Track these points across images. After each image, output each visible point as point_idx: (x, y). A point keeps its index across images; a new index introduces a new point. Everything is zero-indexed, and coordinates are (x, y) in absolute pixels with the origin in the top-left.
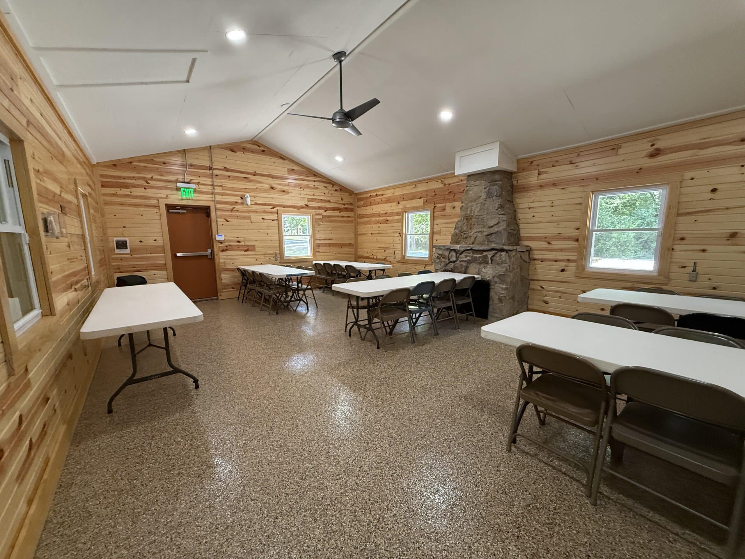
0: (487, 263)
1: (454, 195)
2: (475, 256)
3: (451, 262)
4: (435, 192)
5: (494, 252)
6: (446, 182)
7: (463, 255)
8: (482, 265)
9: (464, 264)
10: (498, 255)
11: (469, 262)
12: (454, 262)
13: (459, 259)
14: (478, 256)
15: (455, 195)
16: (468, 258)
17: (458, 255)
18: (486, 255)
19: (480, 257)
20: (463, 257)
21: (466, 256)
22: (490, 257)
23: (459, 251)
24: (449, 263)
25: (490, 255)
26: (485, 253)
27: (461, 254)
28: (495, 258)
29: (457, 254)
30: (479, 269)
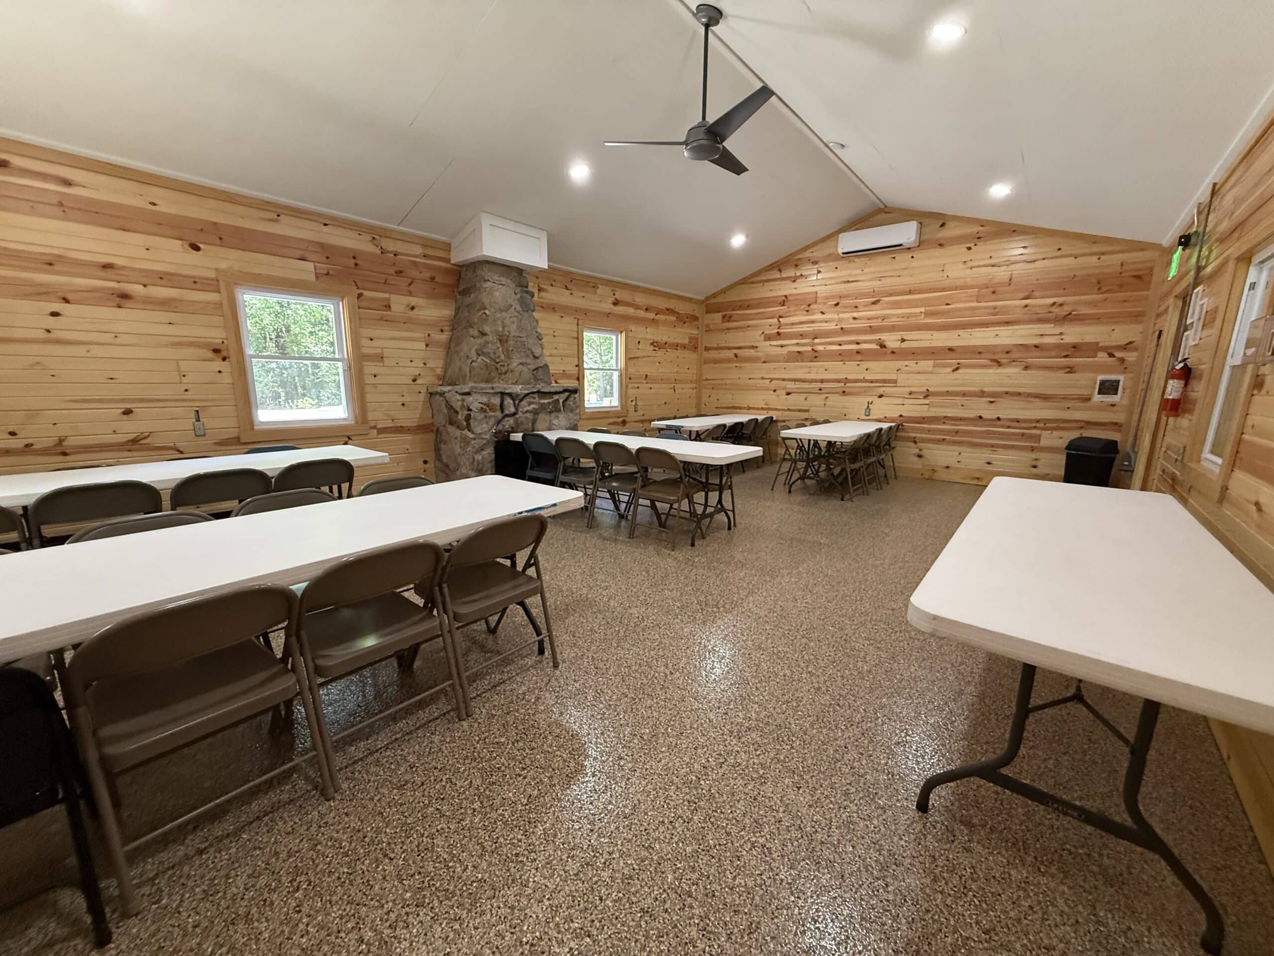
0: (560, 411)
1: (410, 281)
2: (542, 401)
3: (507, 416)
4: (354, 258)
5: (567, 394)
6: (390, 245)
7: (524, 403)
8: (553, 415)
9: (530, 416)
10: (571, 399)
11: (535, 412)
12: (514, 414)
13: (520, 409)
14: (546, 401)
15: (412, 282)
16: (533, 406)
17: (517, 402)
18: (558, 400)
19: (549, 403)
20: (525, 406)
21: (530, 404)
22: (561, 401)
23: (518, 395)
24: (504, 418)
25: (561, 398)
26: (556, 397)
27: (521, 400)
28: (568, 402)
29: (514, 400)
30: (550, 421)
